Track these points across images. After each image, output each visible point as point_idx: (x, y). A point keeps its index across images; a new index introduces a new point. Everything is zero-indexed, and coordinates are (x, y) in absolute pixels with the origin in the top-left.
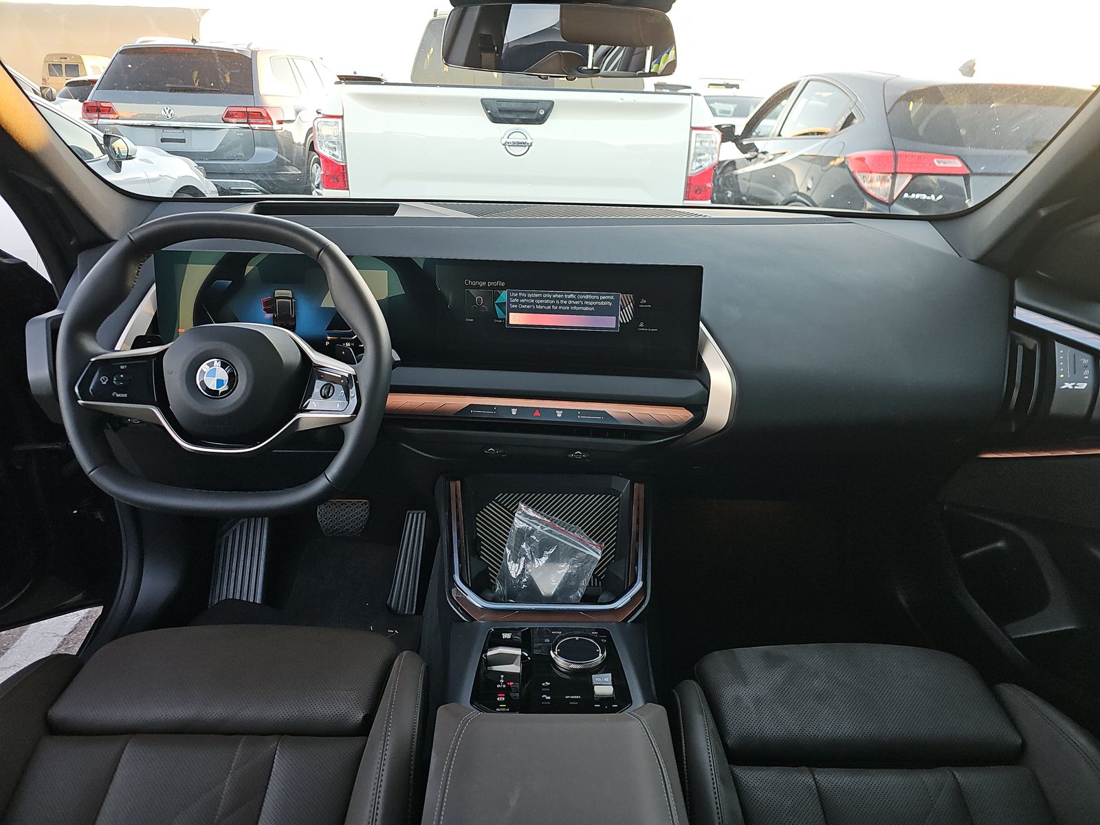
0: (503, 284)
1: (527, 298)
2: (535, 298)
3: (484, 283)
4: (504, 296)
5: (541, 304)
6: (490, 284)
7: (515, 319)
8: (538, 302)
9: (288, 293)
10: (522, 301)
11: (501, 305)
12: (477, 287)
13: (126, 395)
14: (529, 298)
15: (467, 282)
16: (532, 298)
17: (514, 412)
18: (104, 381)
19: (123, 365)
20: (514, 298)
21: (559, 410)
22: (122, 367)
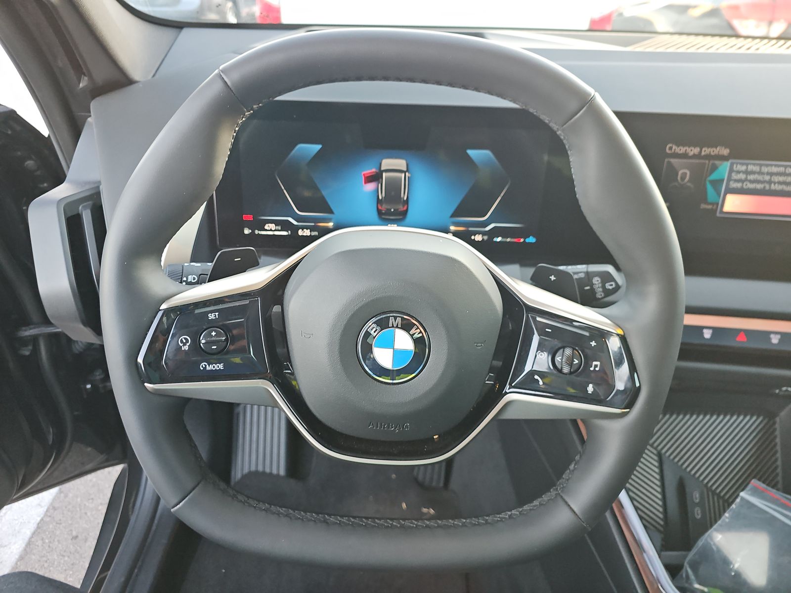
0: (726, 152)
1: (760, 173)
2: (771, 174)
3: (696, 150)
4: (724, 168)
5: (780, 183)
6: (706, 151)
7: (733, 204)
8: (776, 179)
9: (401, 164)
10: (751, 177)
11: (717, 184)
12: (685, 156)
13: (221, 366)
14: (763, 174)
15: (671, 148)
16: (768, 174)
17: (707, 334)
18: (185, 344)
19: (211, 312)
20: (738, 172)
21: (776, 333)
22: (211, 316)
